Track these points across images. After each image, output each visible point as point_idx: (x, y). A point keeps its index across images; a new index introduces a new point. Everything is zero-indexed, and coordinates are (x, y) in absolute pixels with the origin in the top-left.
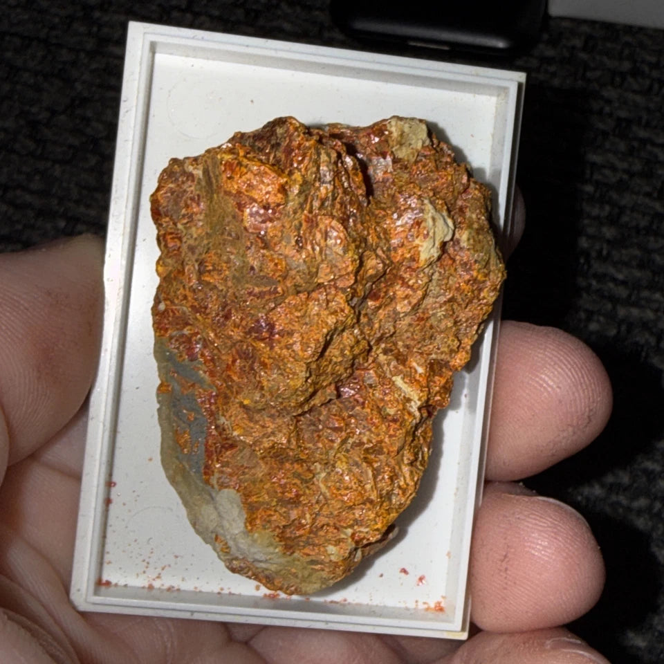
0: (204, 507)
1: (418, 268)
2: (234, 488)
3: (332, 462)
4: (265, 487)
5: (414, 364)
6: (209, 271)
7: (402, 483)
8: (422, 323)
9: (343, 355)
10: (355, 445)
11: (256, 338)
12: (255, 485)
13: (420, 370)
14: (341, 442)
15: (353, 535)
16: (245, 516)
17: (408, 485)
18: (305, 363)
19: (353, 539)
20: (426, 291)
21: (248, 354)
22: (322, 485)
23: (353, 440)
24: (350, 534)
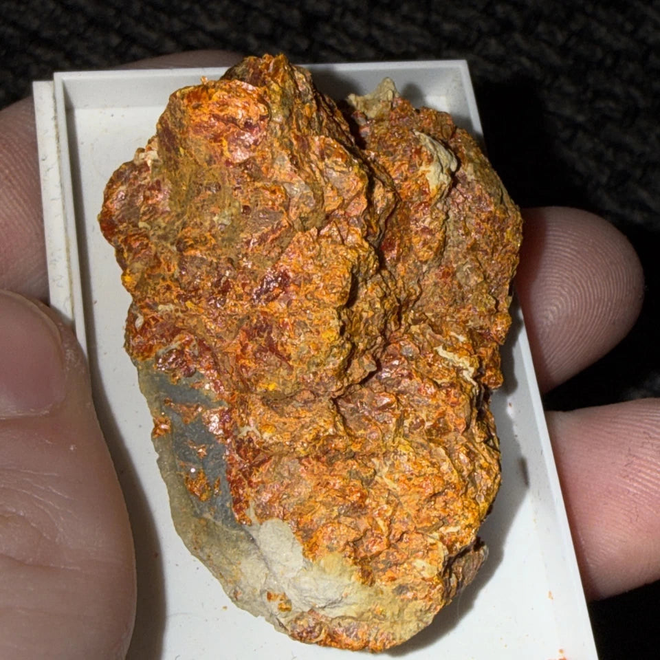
0: (244, 561)
1: (431, 199)
2: (278, 516)
3: (392, 449)
4: (317, 500)
5: (452, 334)
6: (191, 246)
7: (482, 461)
8: (449, 279)
9: (374, 309)
10: (414, 427)
11: (267, 300)
12: (304, 506)
13: (462, 338)
14: (397, 420)
15: (442, 538)
16: (301, 548)
17: (490, 464)
18: (334, 308)
19: (444, 543)
20: (445, 232)
21: (262, 326)
22: (387, 481)
23: (410, 420)
24: (438, 538)
